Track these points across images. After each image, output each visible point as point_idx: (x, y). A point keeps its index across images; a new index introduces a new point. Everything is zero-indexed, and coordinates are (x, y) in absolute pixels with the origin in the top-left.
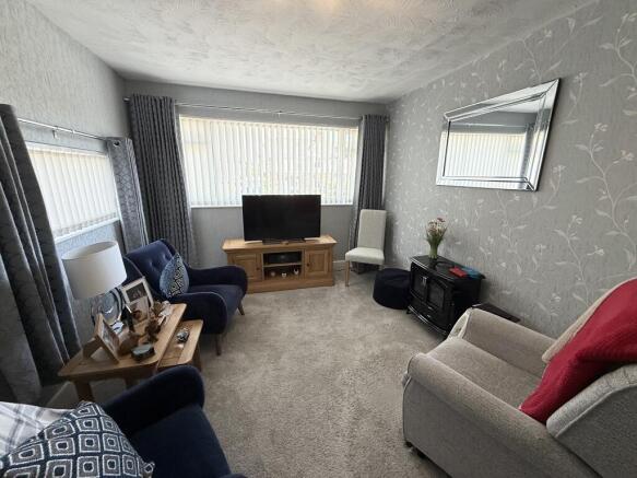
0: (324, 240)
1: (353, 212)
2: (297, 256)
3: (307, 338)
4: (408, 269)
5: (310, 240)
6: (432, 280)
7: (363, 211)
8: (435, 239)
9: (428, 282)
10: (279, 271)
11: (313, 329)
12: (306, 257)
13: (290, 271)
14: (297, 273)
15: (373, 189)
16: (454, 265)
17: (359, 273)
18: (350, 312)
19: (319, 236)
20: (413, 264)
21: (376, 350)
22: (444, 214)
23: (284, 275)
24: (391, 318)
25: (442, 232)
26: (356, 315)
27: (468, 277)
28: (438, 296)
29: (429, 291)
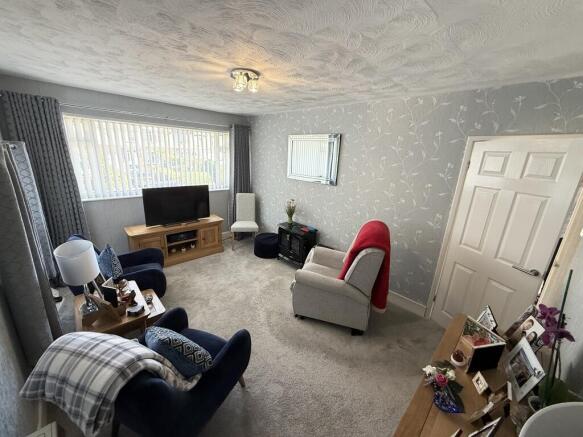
0: (213, 219)
1: (230, 195)
2: (193, 233)
3: (221, 288)
4: (277, 232)
5: (203, 220)
6: (293, 236)
7: (238, 194)
8: (291, 212)
9: (290, 238)
10: (179, 248)
11: (223, 281)
12: (201, 233)
13: (187, 246)
14: (193, 247)
15: (243, 179)
16: (302, 226)
17: (238, 240)
18: (243, 266)
19: (208, 215)
20: (280, 229)
21: (267, 283)
22: (294, 196)
23: (184, 250)
24: (270, 265)
25: (294, 208)
26: (247, 267)
27: (310, 232)
28: (296, 246)
29: (290, 243)
